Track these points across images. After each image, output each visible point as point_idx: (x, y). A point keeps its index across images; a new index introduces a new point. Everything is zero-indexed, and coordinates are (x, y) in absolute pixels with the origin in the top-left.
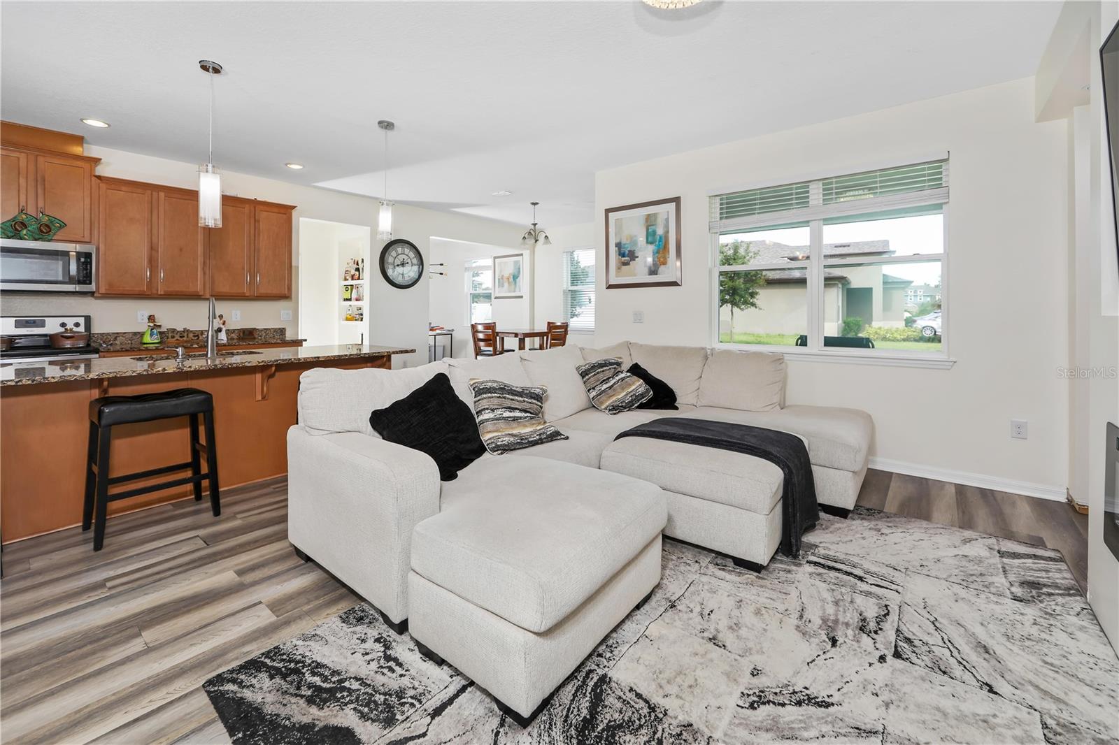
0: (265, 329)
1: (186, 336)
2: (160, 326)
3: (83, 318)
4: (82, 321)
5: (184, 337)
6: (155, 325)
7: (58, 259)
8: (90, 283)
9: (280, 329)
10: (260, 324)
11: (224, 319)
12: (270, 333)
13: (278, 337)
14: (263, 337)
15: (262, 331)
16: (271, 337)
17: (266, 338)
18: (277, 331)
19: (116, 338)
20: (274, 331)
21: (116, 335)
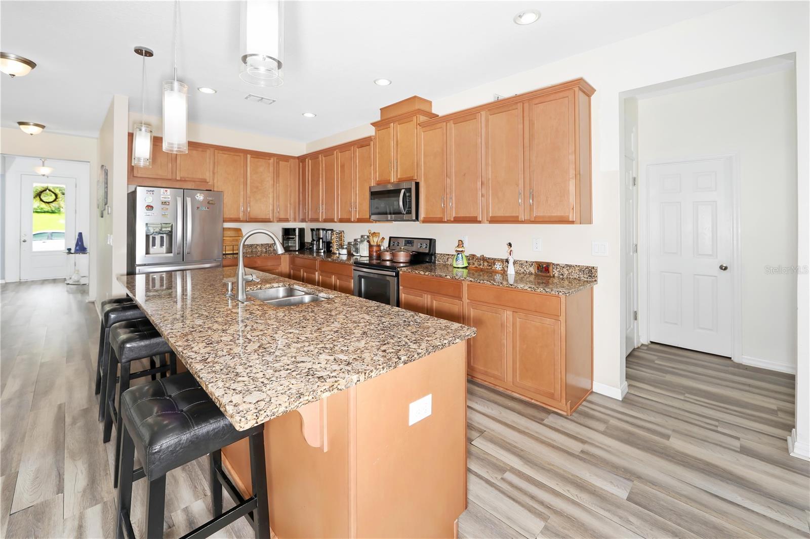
0: (567, 265)
3: (429, 241)
4: (428, 243)
7: (397, 196)
8: (411, 213)
11: (512, 249)
12: (573, 272)
13: (586, 279)
14: (565, 276)
15: (563, 267)
16: (575, 278)
17: (570, 278)
18: (583, 271)
19: (448, 259)
20: (580, 271)
21: (448, 256)
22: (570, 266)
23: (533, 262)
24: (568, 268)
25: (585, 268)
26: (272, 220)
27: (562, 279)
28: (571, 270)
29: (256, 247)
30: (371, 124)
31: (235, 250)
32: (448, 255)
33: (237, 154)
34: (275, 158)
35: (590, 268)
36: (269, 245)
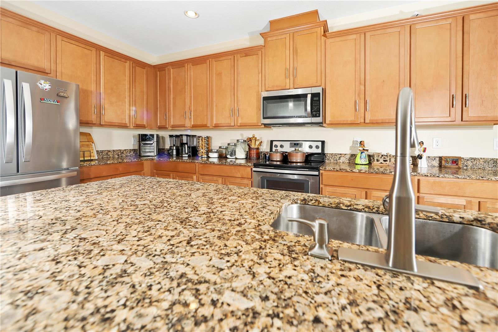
0: (472, 159)
1: (389, 161)
2: (367, 150)
3: (321, 142)
4: (320, 144)
5: (387, 161)
6: (363, 149)
7: (300, 101)
8: (319, 116)
9: (492, 159)
10: (464, 153)
11: (424, 146)
12: (478, 163)
13: (490, 169)
14: (469, 167)
15: (468, 160)
16: (480, 168)
17: (474, 168)
18: (488, 162)
19: (340, 158)
20: (485, 162)
21: (340, 156)
22: (475, 159)
23: (436, 157)
24: (473, 160)
25: (489, 159)
26: (128, 125)
27: (466, 170)
28: (475, 162)
29: (107, 154)
30: (260, 34)
31: (86, 157)
32: (341, 154)
33: (88, 47)
34: (131, 62)
35: (495, 160)
36: (122, 151)
